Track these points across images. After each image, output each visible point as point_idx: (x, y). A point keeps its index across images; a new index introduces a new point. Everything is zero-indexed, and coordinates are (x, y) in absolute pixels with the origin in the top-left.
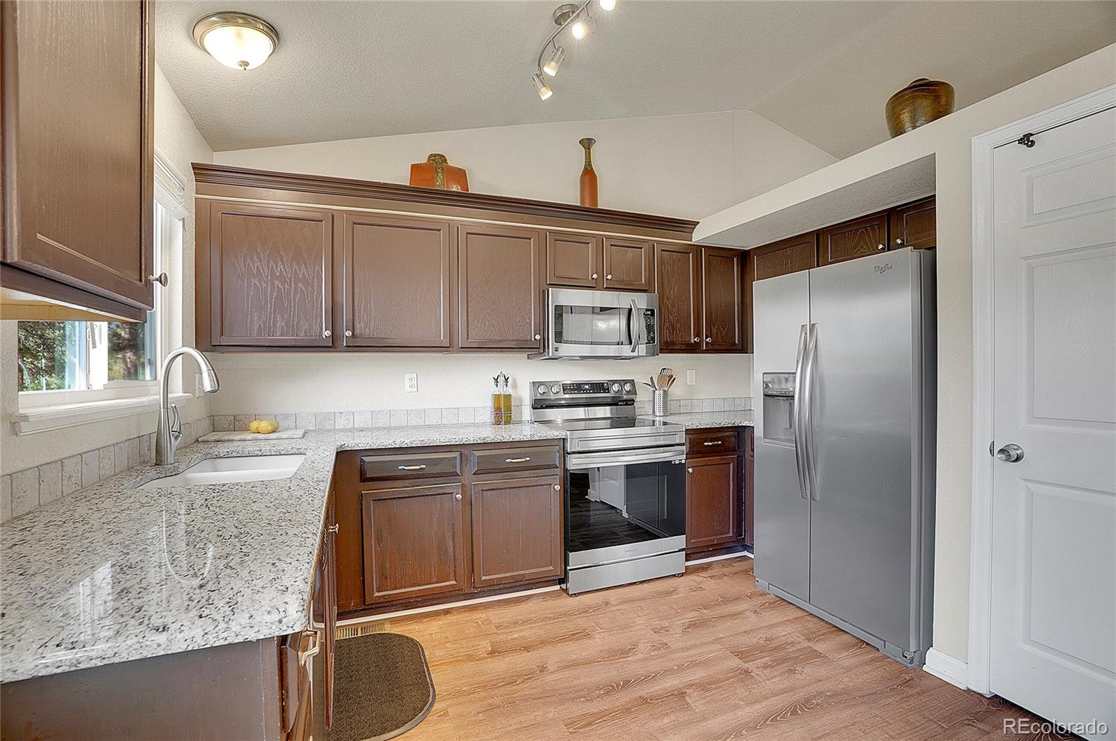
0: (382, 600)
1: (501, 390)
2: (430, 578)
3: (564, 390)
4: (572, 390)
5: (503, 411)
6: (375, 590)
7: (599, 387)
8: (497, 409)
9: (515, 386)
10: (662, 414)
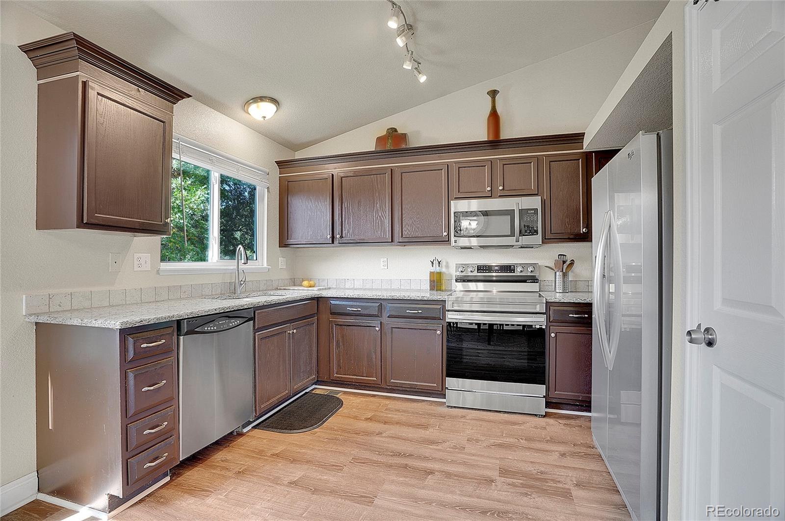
0: (338, 379)
1: (436, 268)
2: (363, 374)
3: (478, 270)
4: (484, 270)
5: (436, 282)
6: (335, 373)
7: (508, 268)
8: (432, 282)
9: (447, 267)
10: (561, 291)
